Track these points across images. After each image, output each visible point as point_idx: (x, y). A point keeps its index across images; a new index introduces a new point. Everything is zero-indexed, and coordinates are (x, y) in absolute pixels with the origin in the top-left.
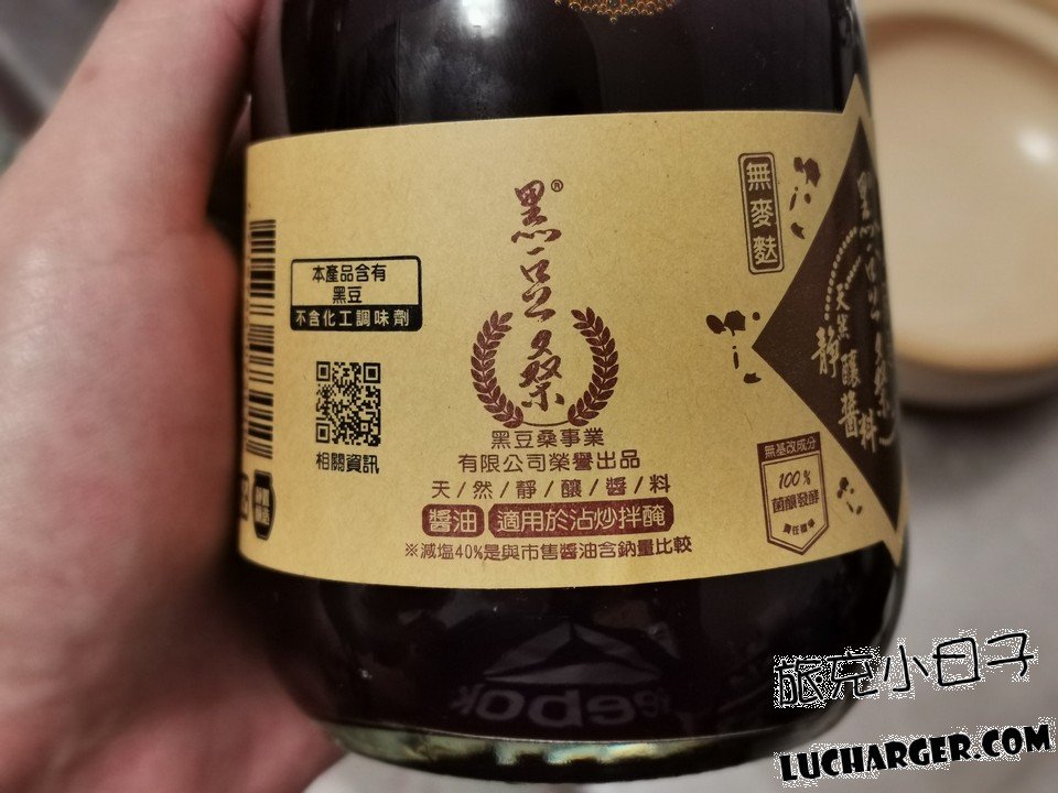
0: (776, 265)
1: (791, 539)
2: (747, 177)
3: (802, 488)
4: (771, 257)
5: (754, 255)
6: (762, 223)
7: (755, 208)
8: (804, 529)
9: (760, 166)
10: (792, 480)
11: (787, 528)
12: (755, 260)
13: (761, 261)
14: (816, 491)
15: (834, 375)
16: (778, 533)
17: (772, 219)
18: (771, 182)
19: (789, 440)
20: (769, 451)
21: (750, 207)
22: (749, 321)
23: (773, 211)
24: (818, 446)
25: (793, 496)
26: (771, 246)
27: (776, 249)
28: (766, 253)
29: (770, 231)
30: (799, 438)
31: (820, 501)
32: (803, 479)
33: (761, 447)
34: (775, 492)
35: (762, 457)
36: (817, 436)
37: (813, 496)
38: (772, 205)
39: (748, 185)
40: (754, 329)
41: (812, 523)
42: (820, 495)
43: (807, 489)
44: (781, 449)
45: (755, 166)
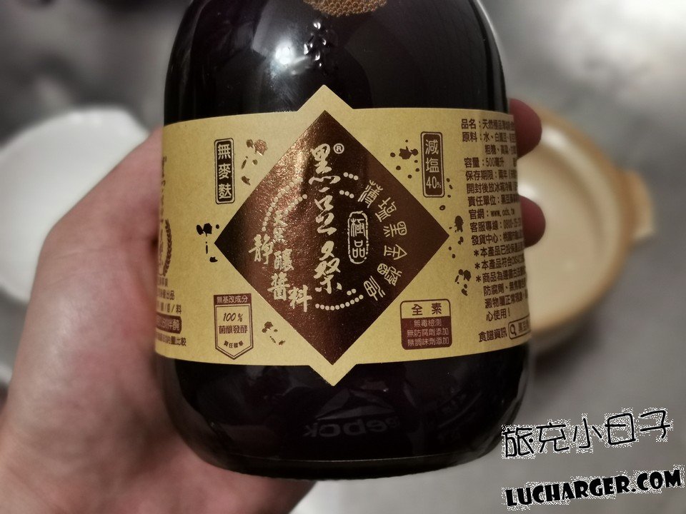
0: (230, 199)
1: (227, 349)
2: (218, 152)
3: (236, 323)
4: (228, 195)
5: (219, 193)
6: (224, 176)
7: (221, 169)
8: (236, 345)
9: (225, 146)
10: (231, 317)
11: (226, 343)
12: (219, 197)
13: (222, 197)
14: (246, 326)
15: (267, 263)
16: (221, 344)
17: (230, 175)
18: (231, 155)
19: (231, 295)
20: (219, 299)
21: (218, 168)
22: (214, 229)
23: (231, 170)
24: (249, 301)
25: (231, 327)
26: (228, 189)
27: (231, 191)
28: (225, 193)
29: (228, 181)
30: (237, 295)
31: (248, 332)
32: (237, 318)
33: (215, 297)
34: (221, 323)
35: (216, 303)
36: (249, 296)
37: (244, 329)
38: (230, 167)
39: (218, 156)
40: (216, 233)
41: (241, 343)
42: (248, 329)
43: (240, 324)
44: (226, 300)
45: (222, 146)
